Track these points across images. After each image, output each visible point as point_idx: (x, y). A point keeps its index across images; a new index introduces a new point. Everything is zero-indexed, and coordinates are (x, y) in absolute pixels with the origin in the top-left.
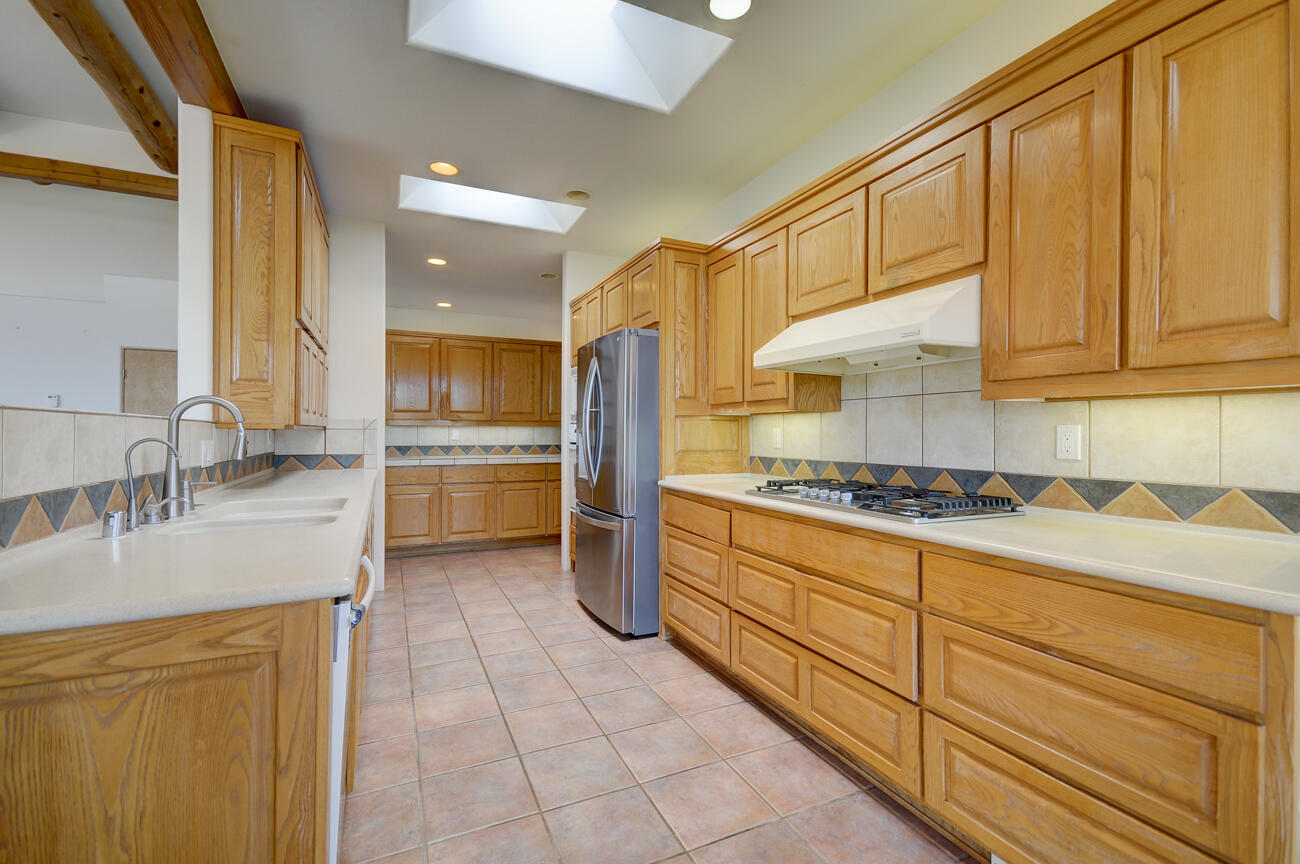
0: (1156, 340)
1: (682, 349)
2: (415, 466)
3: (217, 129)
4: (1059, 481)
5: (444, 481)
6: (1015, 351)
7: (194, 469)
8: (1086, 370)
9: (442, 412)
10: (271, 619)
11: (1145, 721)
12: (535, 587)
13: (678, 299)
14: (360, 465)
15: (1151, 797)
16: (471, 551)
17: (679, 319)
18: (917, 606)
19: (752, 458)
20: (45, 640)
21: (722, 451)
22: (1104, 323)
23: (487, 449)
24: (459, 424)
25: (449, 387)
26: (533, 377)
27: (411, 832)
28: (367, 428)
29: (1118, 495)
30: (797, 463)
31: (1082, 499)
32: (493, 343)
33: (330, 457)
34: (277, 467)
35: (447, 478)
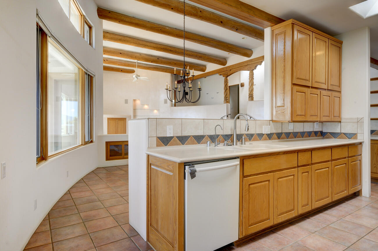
3: (272, 30)
10: (173, 164)
14: (356, 138)
28: (359, 121)
33: (343, 134)
34: (323, 137)
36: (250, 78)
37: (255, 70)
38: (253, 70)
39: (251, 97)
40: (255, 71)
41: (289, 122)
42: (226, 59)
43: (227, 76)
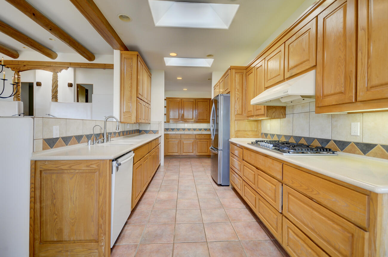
0: (366, 91)
1: (237, 99)
2: (174, 134)
3: (121, 54)
4: (352, 144)
5: (182, 138)
6: (324, 96)
7: (114, 132)
8: (344, 102)
9: (182, 119)
10: (98, 163)
11: (335, 226)
12: (202, 169)
13: (236, 84)
14: (158, 133)
15: (337, 253)
16: (189, 158)
17: (236, 90)
18: (282, 181)
19: (262, 133)
20: (62, 162)
21: (251, 131)
22: (350, 85)
23: (195, 129)
24: (186, 122)
25: (184, 112)
26: (207, 109)
27: (145, 221)
28: (159, 123)
29: (372, 149)
30: (273, 135)
31: (360, 150)
32: (195, 99)
33: (151, 131)
34: (140, 133)
35: (183, 137)
36: (54, 80)
38: (58, 72)
39: (55, 97)
42: (18, 51)
43: (18, 71)
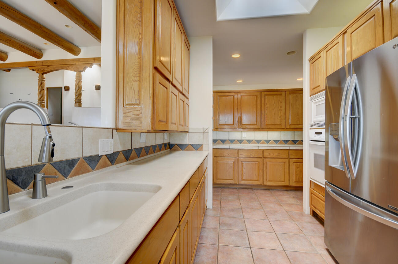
2: (228, 149)
9: (239, 125)
14: (202, 149)
16: (252, 189)
23: (258, 141)
24: (246, 130)
25: (241, 114)
28: (205, 131)
32: (261, 92)
33: (190, 145)
34: (171, 149)
35: (241, 155)
36: (77, 80)
37: (83, 72)
38: (81, 71)
39: (78, 102)
40: (83, 74)
41: (148, 131)
42: (41, 50)
43: (42, 73)
